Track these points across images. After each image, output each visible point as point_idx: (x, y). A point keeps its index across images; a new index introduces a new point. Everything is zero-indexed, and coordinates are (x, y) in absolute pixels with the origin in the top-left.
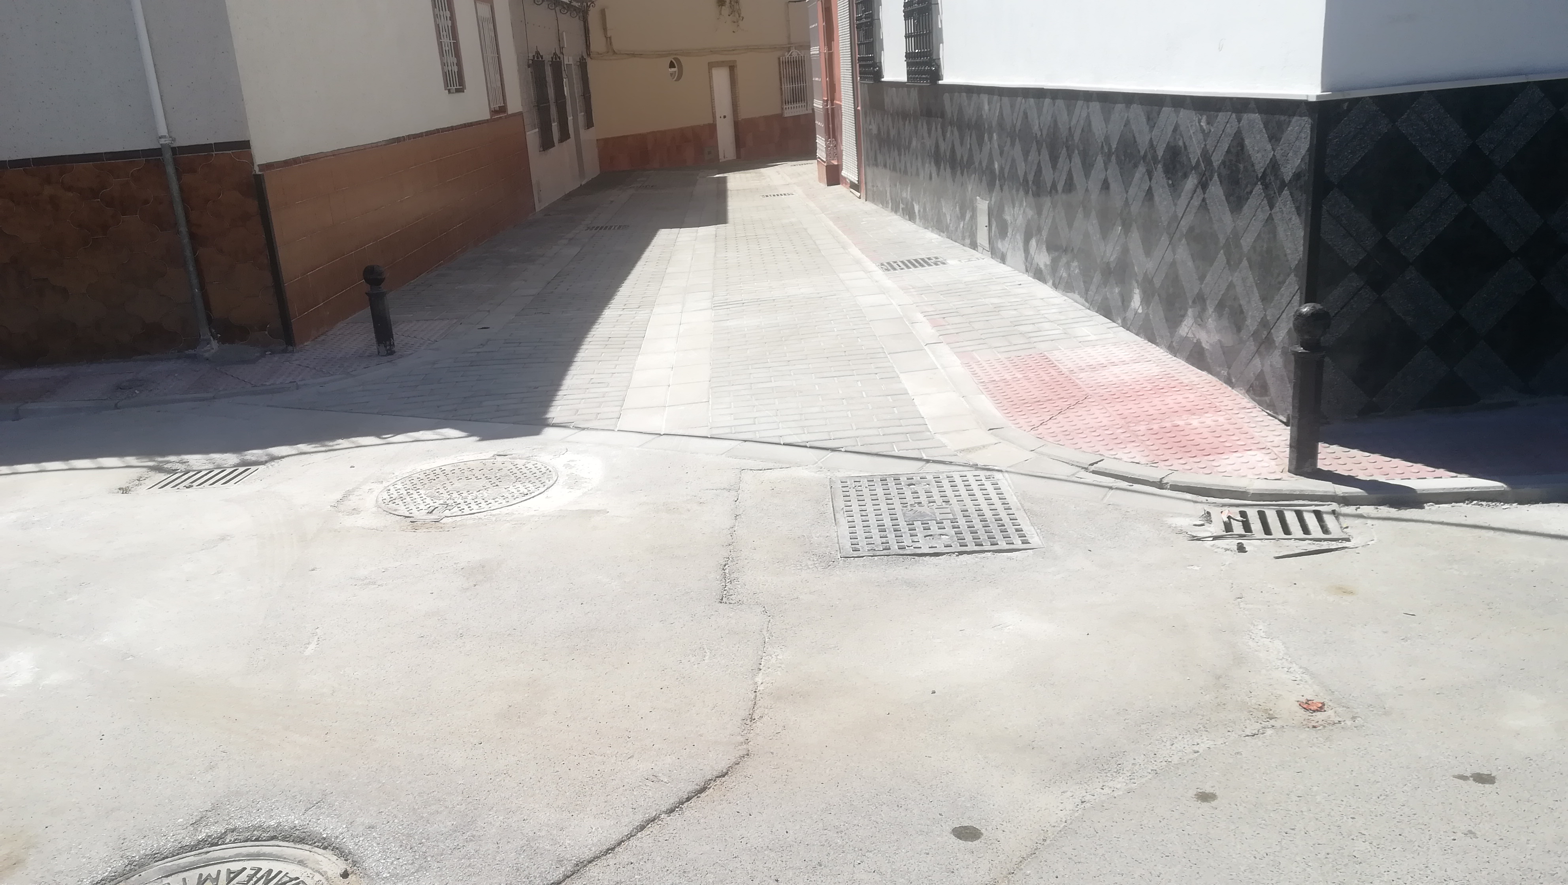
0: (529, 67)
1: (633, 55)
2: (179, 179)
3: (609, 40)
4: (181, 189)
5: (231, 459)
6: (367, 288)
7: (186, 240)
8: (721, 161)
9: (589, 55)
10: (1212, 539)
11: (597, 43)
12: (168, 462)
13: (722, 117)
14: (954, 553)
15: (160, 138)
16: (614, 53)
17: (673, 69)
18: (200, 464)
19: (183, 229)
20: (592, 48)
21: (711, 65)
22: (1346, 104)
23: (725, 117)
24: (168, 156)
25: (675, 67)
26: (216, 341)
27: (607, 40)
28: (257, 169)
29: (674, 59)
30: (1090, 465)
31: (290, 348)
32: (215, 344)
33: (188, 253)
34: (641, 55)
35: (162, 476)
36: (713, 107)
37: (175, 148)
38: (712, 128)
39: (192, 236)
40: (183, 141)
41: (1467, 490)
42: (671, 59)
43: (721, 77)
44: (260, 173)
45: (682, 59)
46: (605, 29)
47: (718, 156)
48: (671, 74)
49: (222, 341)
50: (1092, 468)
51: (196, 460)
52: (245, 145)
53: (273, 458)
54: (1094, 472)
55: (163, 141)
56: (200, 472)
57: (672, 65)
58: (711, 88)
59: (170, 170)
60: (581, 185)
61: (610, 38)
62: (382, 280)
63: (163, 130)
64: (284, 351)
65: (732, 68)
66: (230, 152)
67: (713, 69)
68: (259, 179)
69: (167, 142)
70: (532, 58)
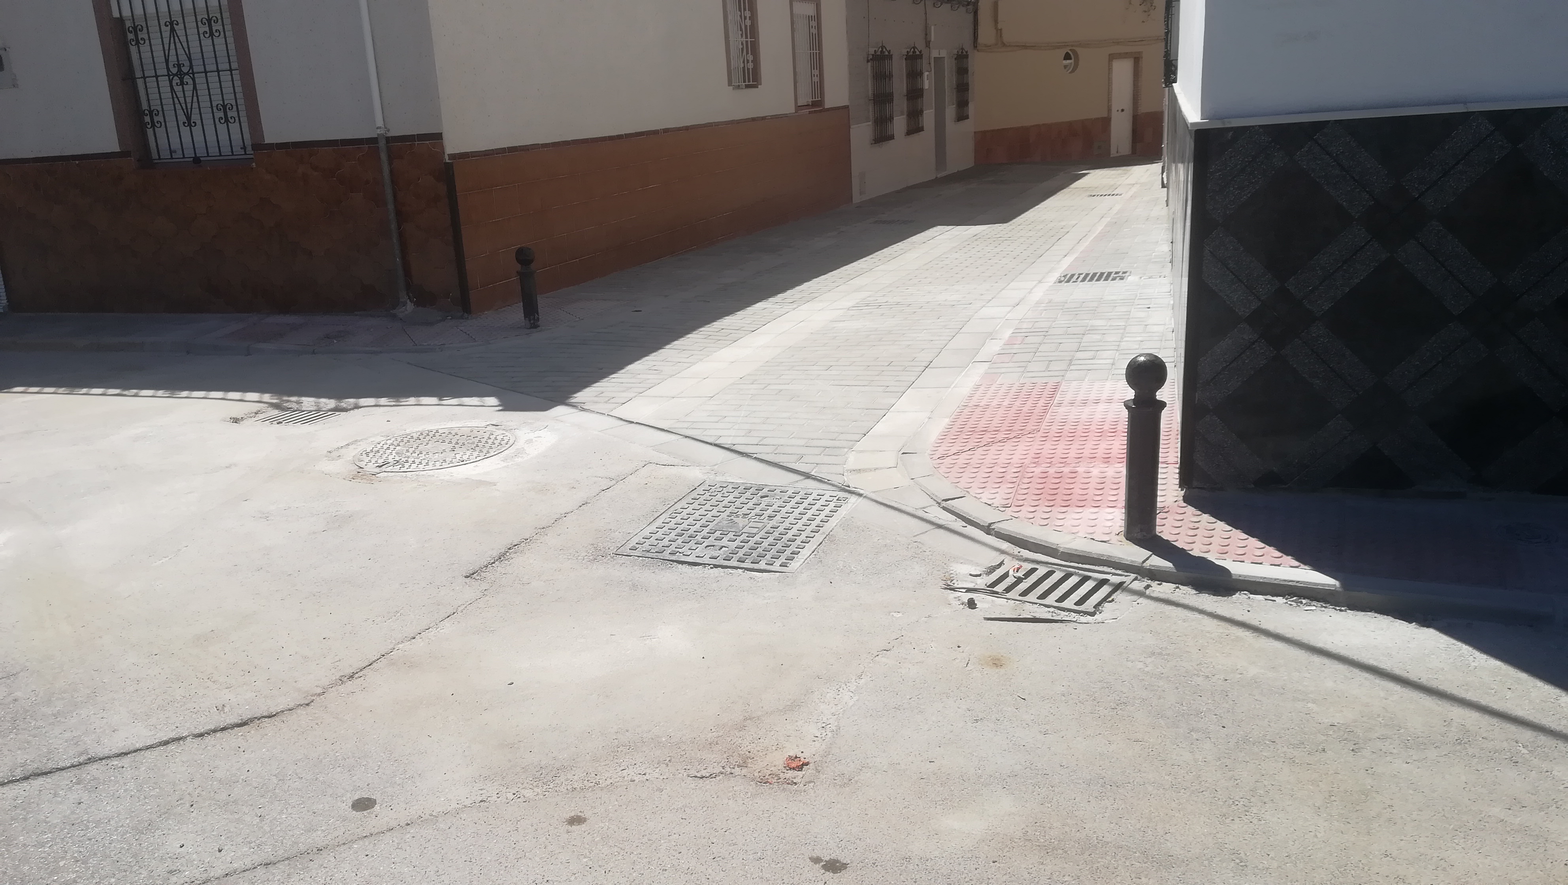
0: (868, 61)
1: (1025, 47)
2: (390, 164)
3: (999, 32)
4: (391, 172)
5: (331, 403)
6: (518, 267)
7: (392, 216)
8: (1111, 156)
9: (975, 47)
10: (964, 590)
11: (986, 34)
12: (288, 401)
13: (1120, 110)
14: (709, 565)
15: (377, 128)
16: (1004, 45)
17: (1068, 61)
18: (309, 405)
19: (391, 207)
20: (981, 40)
21: (1112, 57)
22: (1231, 134)
23: (1123, 110)
24: (382, 144)
25: (1071, 59)
26: (413, 304)
27: (997, 31)
28: (447, 157)
29: (1070, 50)
30: (943, 500)
31: (466, 315)
32: (410, 306)
33: (393, 226)
34: (1032, 47)
35: (276, 412)
36: (1109, 100)
37: (388, 137)
38: (1106, 122)
39: (398, 213)
40: (394, 132)
41: (1290, 583)
42: (1067, 50)
43: (1122, 71)
44: (449, 161)
45: (1079, 50)
46: (996, 21)
47: (1109, 150)
48: (1065, 67)
49: (418, 304)
50: (944, 504)
51: (308, 402)
52: (438, 136)
53: (357, 407)
54: (944, 508)
55: (379, 131)
56: (304, 411)
57: (1067, 57)
58: (1109, 80)
59: (384, 156)
60: (937, 177)
61: (1001, 30)
62: (532, 261)
63: (380, 123)
64: (462, 317)
65: (1137, 59)
66: (428, 142)
67: (1114, 60)
68: (449, 167)
69: (382, 132)
70: (873, 53)
